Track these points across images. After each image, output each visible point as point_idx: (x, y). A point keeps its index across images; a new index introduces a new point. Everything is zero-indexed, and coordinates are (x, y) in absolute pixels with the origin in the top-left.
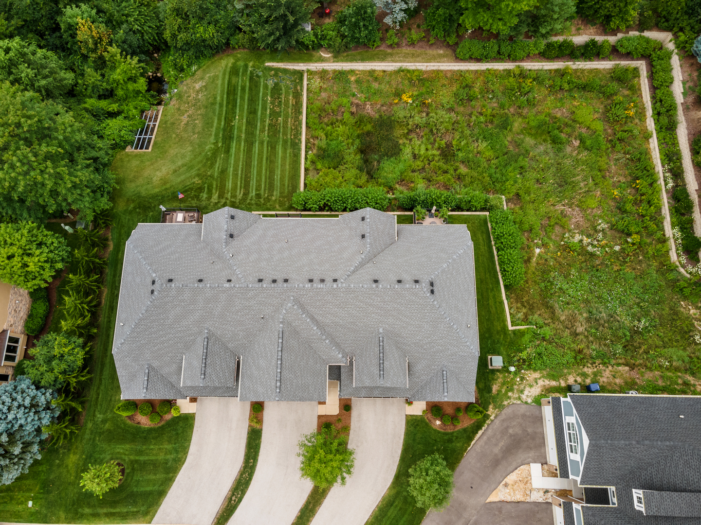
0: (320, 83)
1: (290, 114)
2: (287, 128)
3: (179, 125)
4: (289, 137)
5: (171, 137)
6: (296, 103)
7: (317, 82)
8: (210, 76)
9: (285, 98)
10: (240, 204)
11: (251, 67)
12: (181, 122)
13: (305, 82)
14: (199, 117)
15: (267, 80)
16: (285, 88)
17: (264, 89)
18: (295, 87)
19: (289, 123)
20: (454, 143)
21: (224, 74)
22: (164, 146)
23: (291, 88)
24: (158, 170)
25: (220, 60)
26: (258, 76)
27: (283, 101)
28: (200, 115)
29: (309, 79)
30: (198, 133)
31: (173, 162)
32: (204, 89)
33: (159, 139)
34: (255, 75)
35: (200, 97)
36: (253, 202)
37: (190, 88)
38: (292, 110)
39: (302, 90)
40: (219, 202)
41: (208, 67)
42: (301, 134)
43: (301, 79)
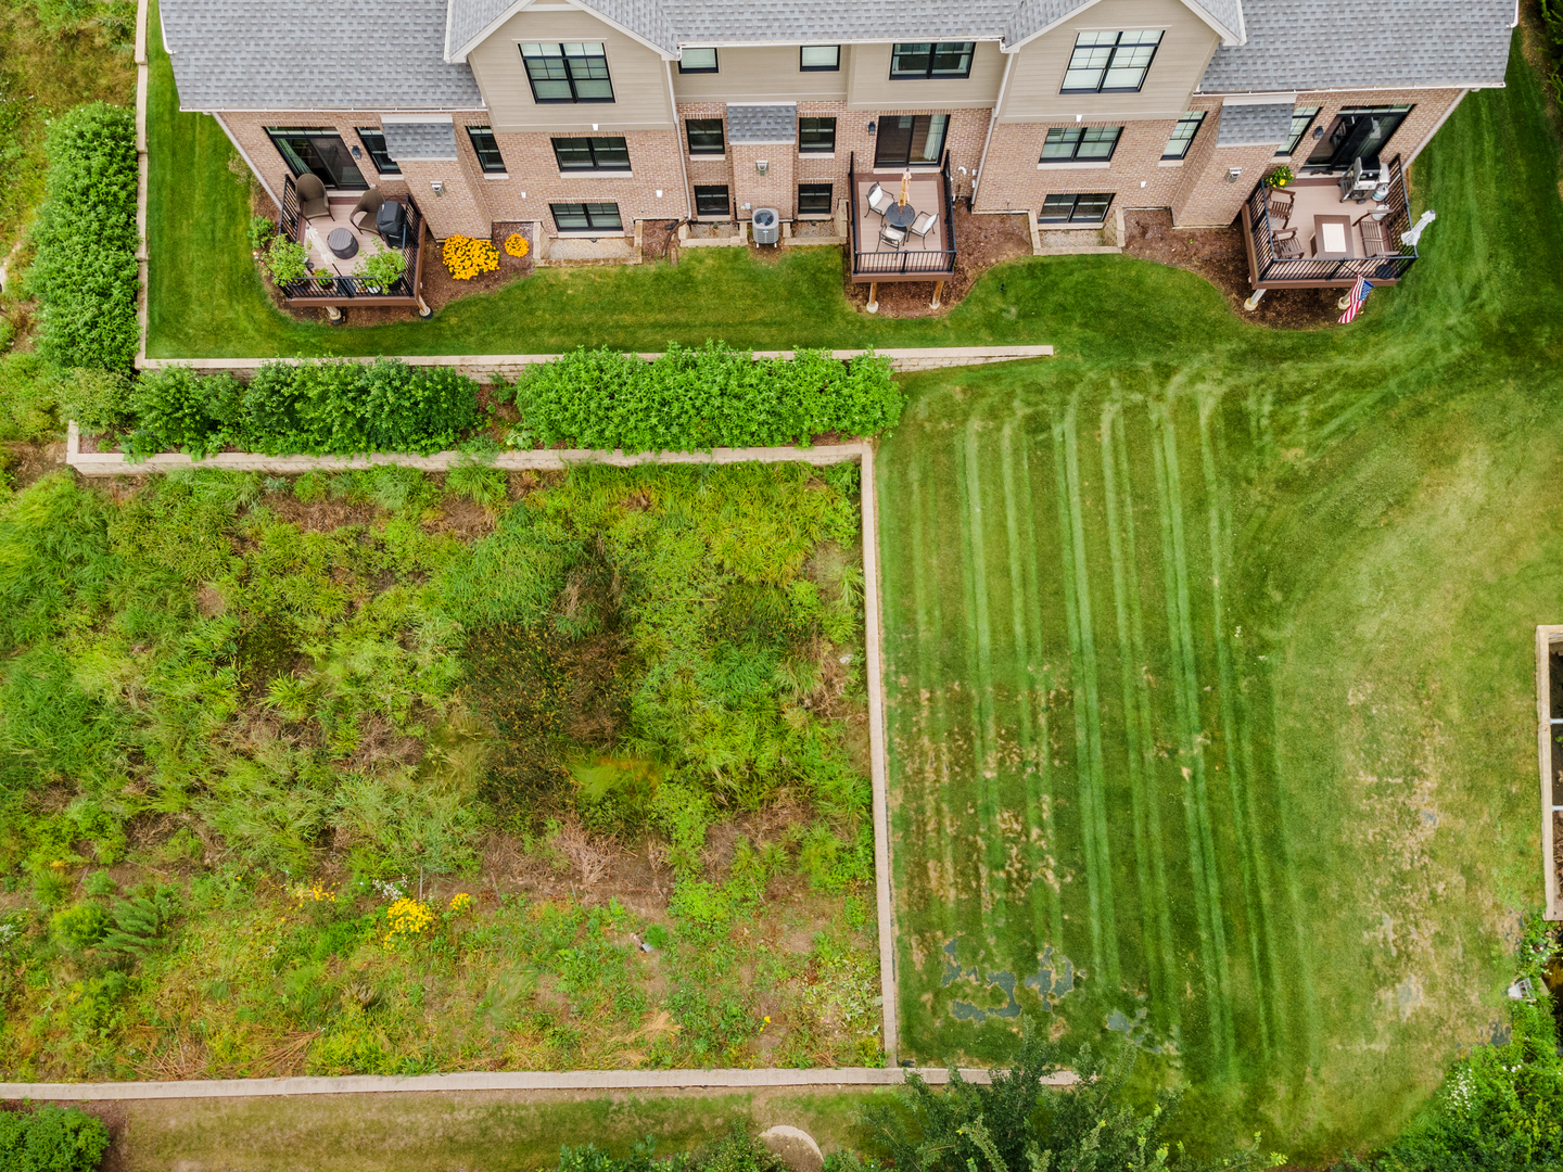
0: (822, 1000)
1: (945, 807)
2: (951, 733)
3: (1447, 778)
4: (939, 693)
5: (1468, 709)
6: (923, 871)
7: (833, 1005)
8: (1371, 1037)
9: (978, 892)
10: (1105, 384)
11: (1169, 1058)
12: (1439, 792)
13: (889, 999)
14: (1364, 806)
15: (1077, 982)
16: (982, 944)
17: (1085, 929)
18: (932, 957)
19: (945, 758)
20: (231, 701)
21: (1298, 1031)
22: (1481, 653)
23: (951, 948)
24: (1482, 511)
25: (1339, 1133)
26: (1129, 1007)
27: (984, 871)
28: (1361, 816)
29: (872, 1016)
30: (1347, 714)
31: (1421, 554)
32: (1377, 960)
33: (1517, 704)
34: (1142, 1013)
35: (1389, 923)
36: (1055, 397)
37: (1452, 994)
38: (939, 830)
39: (903, 948)
40: (1192, 381)
41: (1394, 1099)
42: (889, 718)
43: (909, 1008)
